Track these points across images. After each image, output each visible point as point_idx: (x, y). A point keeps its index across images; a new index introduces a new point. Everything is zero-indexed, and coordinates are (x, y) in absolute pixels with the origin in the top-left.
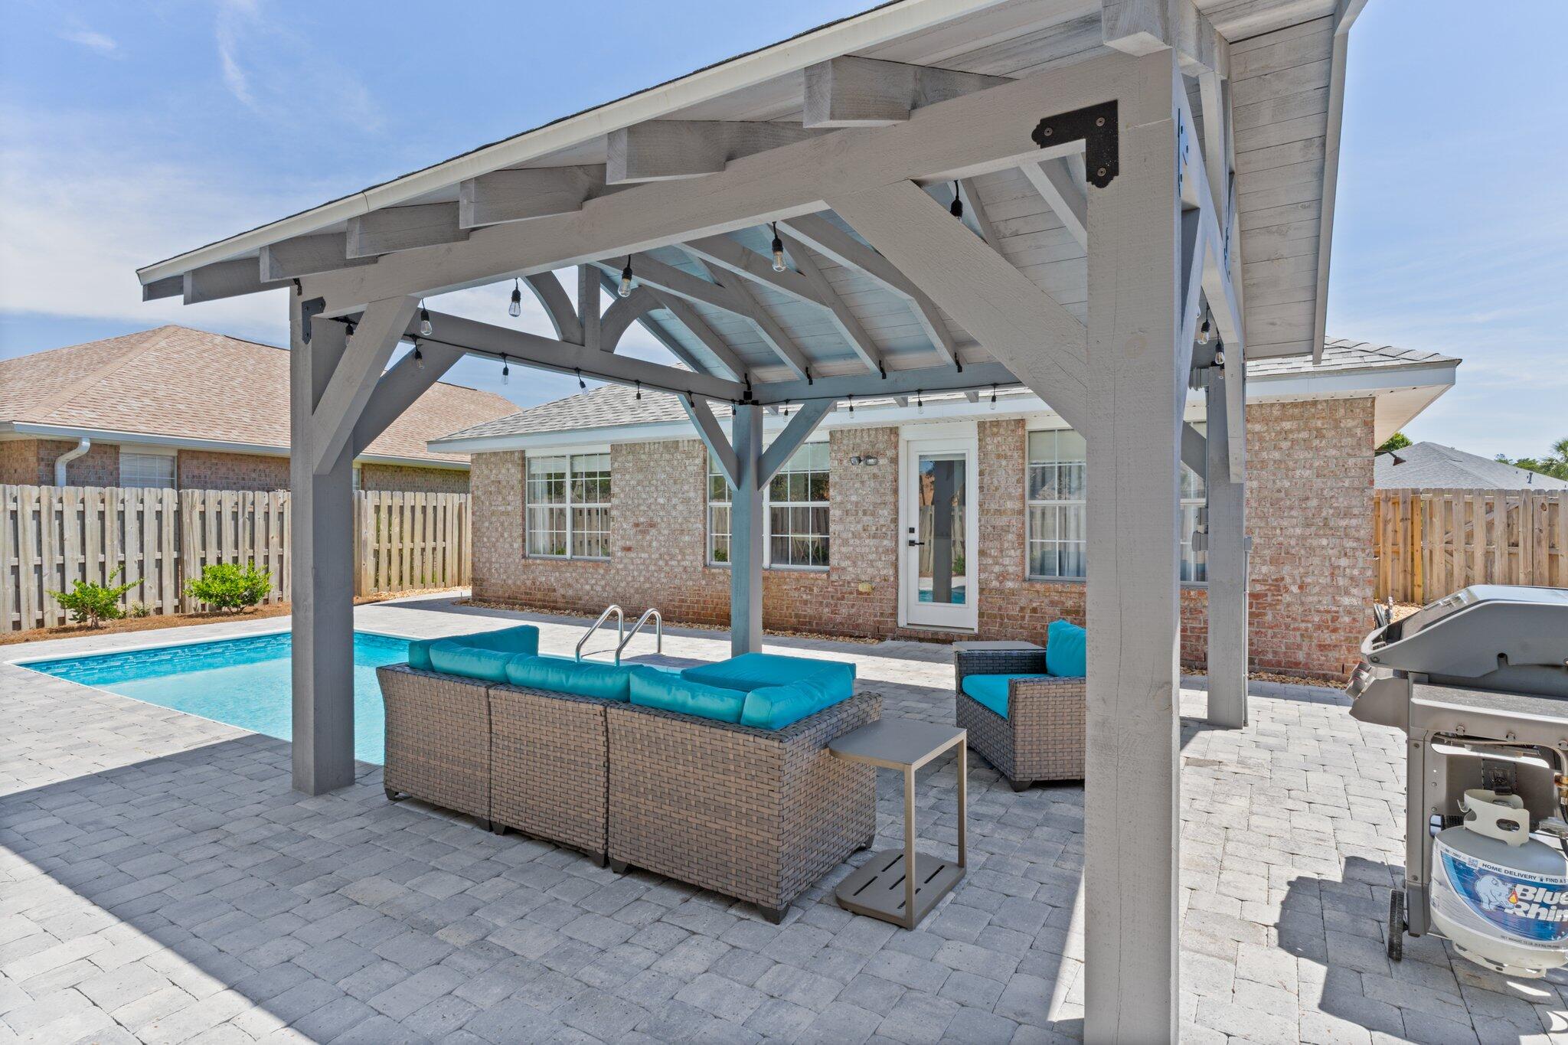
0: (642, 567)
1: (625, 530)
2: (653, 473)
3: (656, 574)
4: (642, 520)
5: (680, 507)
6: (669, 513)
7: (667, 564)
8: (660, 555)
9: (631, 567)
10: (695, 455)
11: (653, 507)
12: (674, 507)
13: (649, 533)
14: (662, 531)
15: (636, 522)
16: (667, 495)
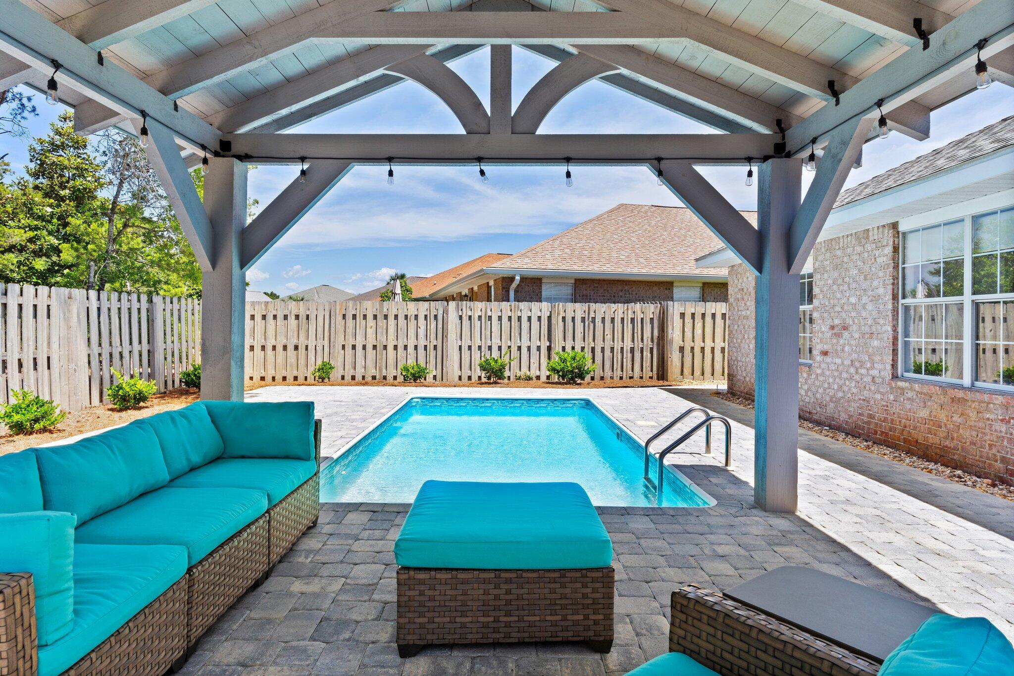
1: (823, 332)
2: (847, 269)
3: (847, 383)
4: (837, 322)
5: (870, 307)
6: (859, 313)
7: (857, 372)
8: (852, 361)
9: (828, 373)
10: (885, 243)
11: (846, 308)
12: (865, 306)
13: (842, 337)
14: (854, 335)
15: (832, 324)
16: (858, 294)
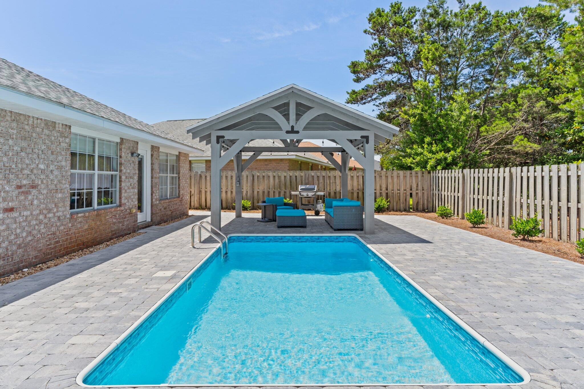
0: (24, 224)
1: (7, 192)
2: (35, 143)
3: (37, 227)
4: (24, 182)
5: (56, 173)
7: (45, 217)
9: (14, 226)
10: (66, 136)
11: (35, 171)
12: (52, 171)
13: (30, 194)
14: (42, 191)
15: (19, 184)
16: (46, 163)
